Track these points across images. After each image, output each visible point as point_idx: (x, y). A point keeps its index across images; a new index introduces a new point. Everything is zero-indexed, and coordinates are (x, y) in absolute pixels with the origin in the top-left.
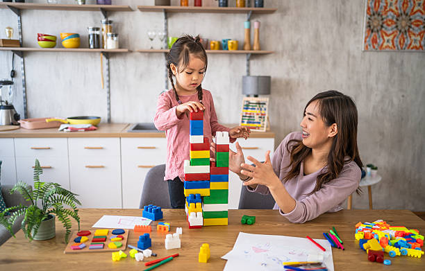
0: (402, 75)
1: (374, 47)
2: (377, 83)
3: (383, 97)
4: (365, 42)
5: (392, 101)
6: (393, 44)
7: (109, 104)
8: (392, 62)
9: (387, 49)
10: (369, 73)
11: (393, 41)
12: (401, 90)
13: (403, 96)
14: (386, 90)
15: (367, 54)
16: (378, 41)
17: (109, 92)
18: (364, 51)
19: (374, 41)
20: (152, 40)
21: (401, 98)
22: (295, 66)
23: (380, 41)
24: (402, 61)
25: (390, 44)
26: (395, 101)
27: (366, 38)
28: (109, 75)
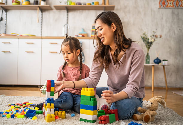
0: (178, 19)
1: (164, 6)
2: (166, 23)
3: (170, 30)
4: (159, 4)
5: (174, 32)
6: (173, 5)
7: (41, 32)
8: (173, 13)
9: (170, 7)
10: (162, 18)
11: (173, 3)
12: (179, 27)
13: (180, 29)
14: (171, 26)
15: (161, 10)
16: (165, 3)
17: (42, 27)
18: (159, 8)
19: (164, 3)
20: (61, 2)
21: (179, 30)
22: (126, 15)
23: (166, 4)
24: (178, 13)
25: (172, 5)
26: (176, 32)
27: (159, 2)
28: (42, 20)
